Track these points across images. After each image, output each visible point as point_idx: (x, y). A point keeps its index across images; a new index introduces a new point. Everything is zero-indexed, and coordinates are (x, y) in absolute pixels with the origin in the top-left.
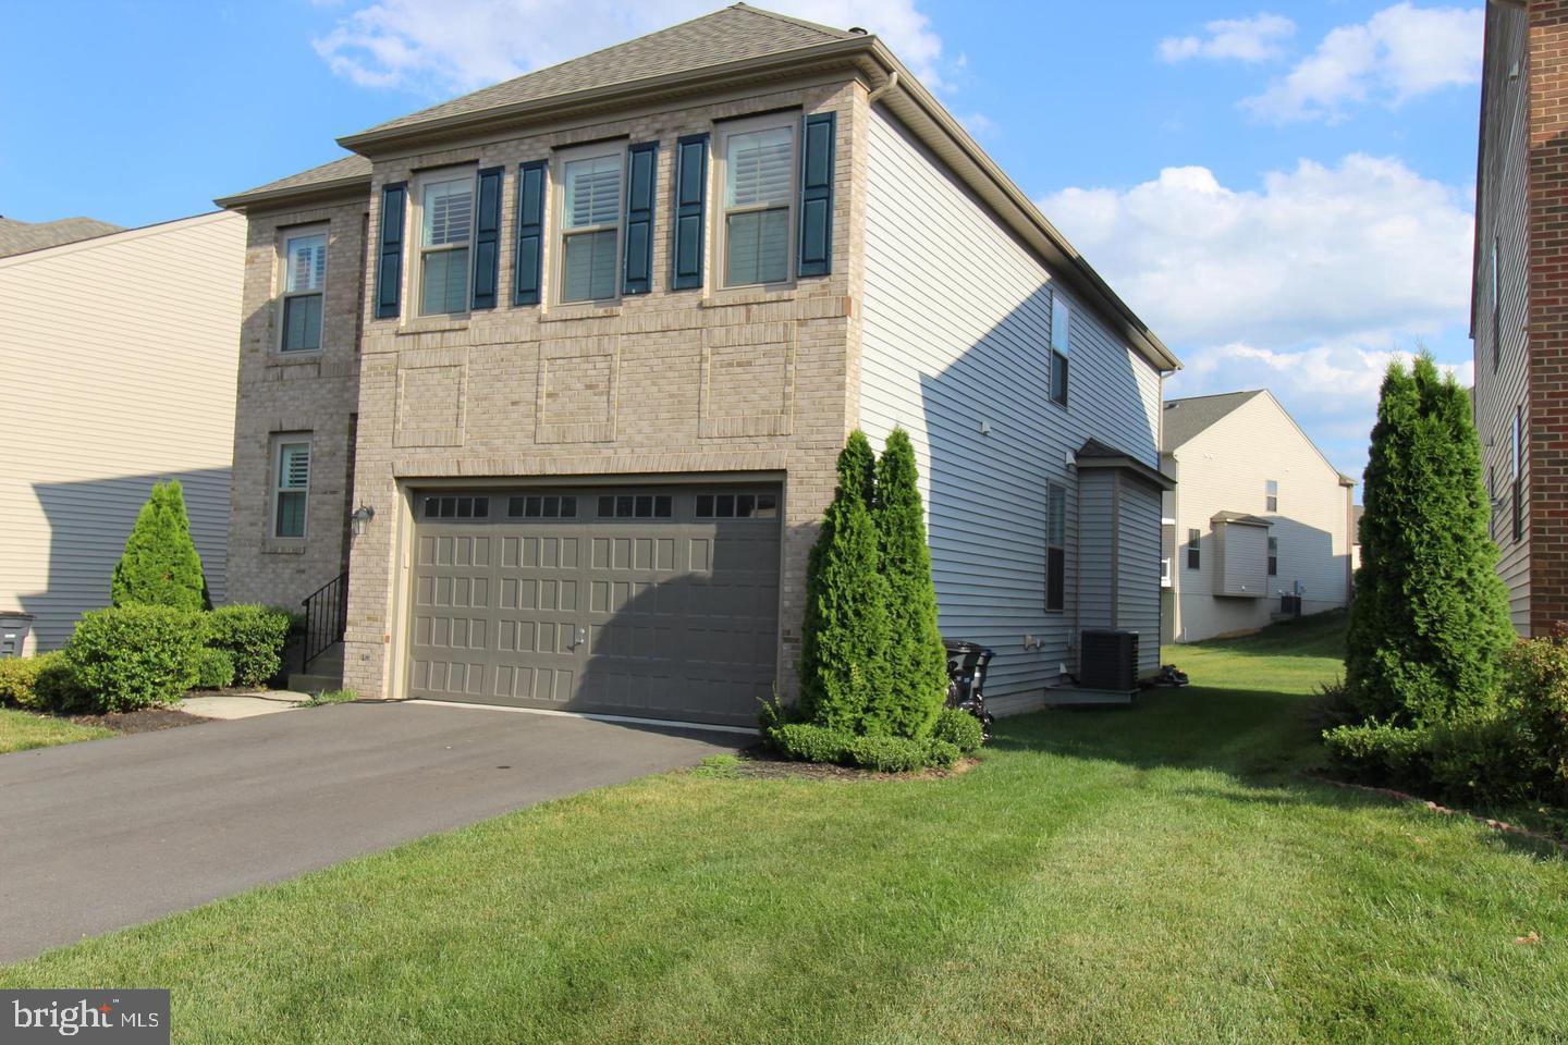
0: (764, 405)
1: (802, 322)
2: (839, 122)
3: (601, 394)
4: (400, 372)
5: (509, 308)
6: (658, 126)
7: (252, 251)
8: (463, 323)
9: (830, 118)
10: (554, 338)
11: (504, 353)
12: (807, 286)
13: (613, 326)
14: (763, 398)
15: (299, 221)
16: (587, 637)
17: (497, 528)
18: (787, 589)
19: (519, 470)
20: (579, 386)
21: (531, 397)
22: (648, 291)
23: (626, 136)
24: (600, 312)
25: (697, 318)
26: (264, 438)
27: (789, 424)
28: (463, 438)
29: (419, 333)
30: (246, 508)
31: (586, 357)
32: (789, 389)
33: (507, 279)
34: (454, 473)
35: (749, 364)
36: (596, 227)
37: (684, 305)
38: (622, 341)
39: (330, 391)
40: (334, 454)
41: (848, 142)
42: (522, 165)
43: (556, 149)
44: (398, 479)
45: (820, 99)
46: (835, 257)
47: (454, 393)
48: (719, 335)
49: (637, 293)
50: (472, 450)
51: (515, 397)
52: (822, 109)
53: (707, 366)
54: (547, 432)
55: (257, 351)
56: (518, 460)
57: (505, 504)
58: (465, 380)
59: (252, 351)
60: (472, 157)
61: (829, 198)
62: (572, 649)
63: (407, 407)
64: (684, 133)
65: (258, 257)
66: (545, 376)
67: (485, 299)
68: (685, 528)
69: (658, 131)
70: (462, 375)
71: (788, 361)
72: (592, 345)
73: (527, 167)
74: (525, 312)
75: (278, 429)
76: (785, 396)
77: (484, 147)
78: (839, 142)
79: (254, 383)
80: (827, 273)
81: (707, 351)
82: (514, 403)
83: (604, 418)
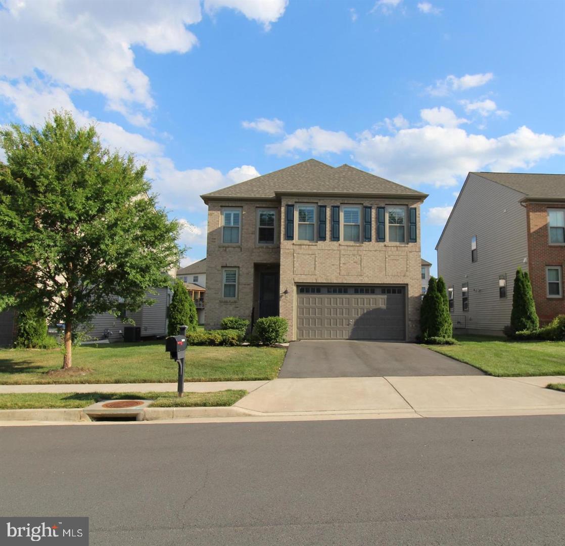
0: (402, 269)
1: (410, 252)
2: (417, 210)
3: (358, 264)
4: (295, 255)
5: (330, 241)
6: (371, 203)
7: (211, 212)
8: (316, 244)
9: (415, 209)
10: (344, 250)
11: (329, 252)
12: (411, 244)
13: (361, 248)
14: (402, 268)
15: (230, 205)
16: (352, 322)
17: (324, 296)
18: (409, 309)
19: (335, 281)
20: (352, 262)
21: (338, 263)
22: (371, 241)
23: (362, 204)
24: (358, 245)
25: (384, 249)
26: (219, 268)
27: (408, 273)
28: (317, 272)
29: (301, 245)
30: (213, 289)
31: (354, 255)
32: (408, 266)
33: (329, 234)
34: (315, 282)
35: (398, 260)
36: (354, 224)
37: (381, 245)
38: (364, 252)
39: (246, 256)
40: (248, 274)
41: (419, 214)
42: (332, 206)
43: (341, 203)
44: (295, 283)
45: (413, 204)
46: (418, 239)
47: (314, 262)
48: (390, 253)
49: (368, 241)
50: (320, 276)
51: (333, 263)
52: (413, 206)
53: (387, 259)
54: (343, 272)
55: (214, 242)
56: (334, 279)
57: (326, 289)
58: (317, 258)
59: (213, 242)
60: (316, 201)
61: (416, 226)
62: (348, 325)
63: (297, 264)
64: (378, 206)
65: (213, 214)
66: (342, 259)
67: (322, 238)
68: (379, 296)
69: (371, 204)
70: (315, 257)
71: (407, 260)
72: (355, 252)
73: (334, 207)
74: (335, 243)
75: (225, 265)
76: (407, 268)
77: (320, 200)
78: (417, 214)
79: (214, 252)
80: (416, 242)
81: (387, 256)
82: (333, 265)
83: (360, 270)
